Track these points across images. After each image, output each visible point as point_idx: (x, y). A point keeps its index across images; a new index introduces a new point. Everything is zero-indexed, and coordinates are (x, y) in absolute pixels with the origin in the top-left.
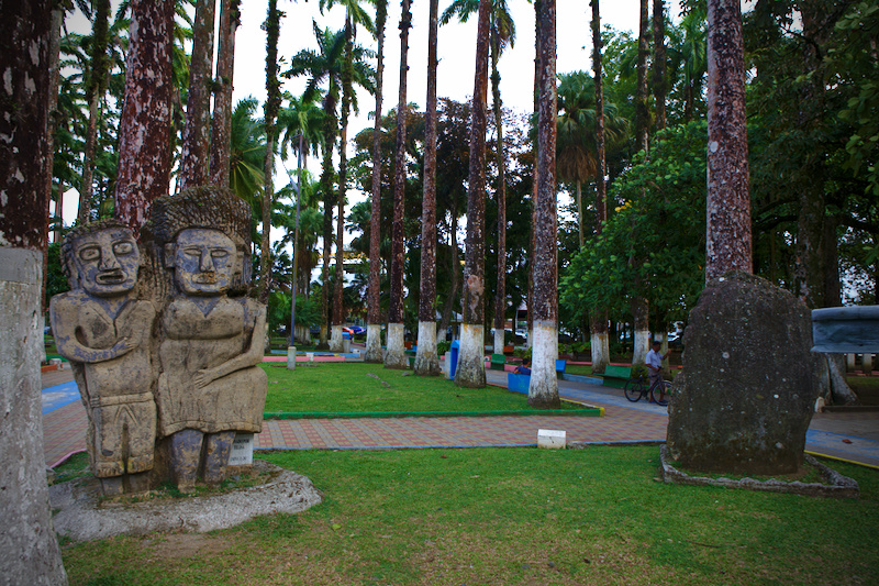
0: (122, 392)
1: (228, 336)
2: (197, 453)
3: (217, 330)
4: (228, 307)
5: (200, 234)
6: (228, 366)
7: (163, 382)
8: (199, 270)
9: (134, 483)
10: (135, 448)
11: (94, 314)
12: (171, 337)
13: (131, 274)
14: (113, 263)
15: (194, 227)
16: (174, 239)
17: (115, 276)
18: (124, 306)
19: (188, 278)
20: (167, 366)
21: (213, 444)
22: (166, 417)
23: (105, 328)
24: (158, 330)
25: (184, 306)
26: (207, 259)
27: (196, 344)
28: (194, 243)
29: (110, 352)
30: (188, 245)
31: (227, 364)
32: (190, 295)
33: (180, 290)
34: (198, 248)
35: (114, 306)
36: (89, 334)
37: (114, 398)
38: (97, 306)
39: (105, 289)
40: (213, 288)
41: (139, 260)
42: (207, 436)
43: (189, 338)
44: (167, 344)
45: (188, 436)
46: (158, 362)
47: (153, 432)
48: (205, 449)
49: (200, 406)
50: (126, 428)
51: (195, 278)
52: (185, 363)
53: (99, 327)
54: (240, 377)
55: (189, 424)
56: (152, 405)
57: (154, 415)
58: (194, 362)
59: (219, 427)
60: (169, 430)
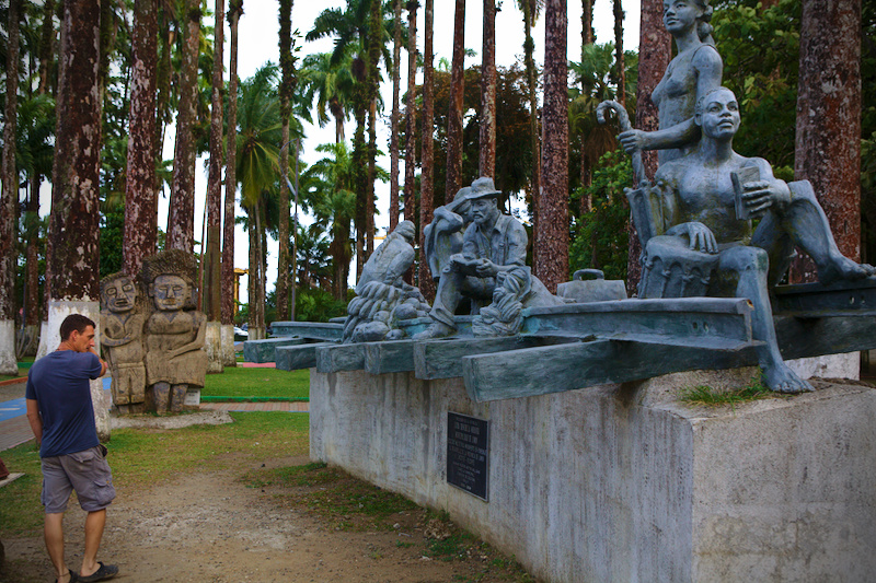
0: (128, 361)
1: (183, 333)
2: (167, 395)
3: (176, 329)
4: (183, 317)
5: (167, 278)
6: (183, 349)
7: (148, 357)
8: (166, 298)
9: (134, 408)
10: (135, 390)
11: (114, 322)
12: (152, 333)
13: (131, 301)
14: (123, 296)
15: (163, 275)
16: (153, 281)
17: (124, 302)
18: (128, 318)
19: (161, 302)
20: (151, 348)
21: (175, 391)
22: (150, 375)
23: (119, 328)
24: (146, 330)
25: (159, 317)
26: (171, 291)
27: (165, 337)
28: (164, 283)
29: (122, 341)
30: (161, 284)
31: (183, 348)
32: (162, 311)
33: (156, 308)
34: (166, 286)
35: (124, 318)
36: (112, 332)
37: (124, 365)
38: (115, 317)
39: (119, 309)
40: (174, 307)
41: (136, 293)
42: (172, 386)
43: (162, 334)
44: (150, 337)
45: (162, 385)
46: (146, 346)
47: (144, 382)
48: (171, 393)
49: (168, 370)
50: (130, 380)
51: (165, 302)
52: (160, 347)
53: (116, 328)
54: (190, 355)
55: (163, 379)
56: (143, 368)
57: (144, 373)
58: (165, 346)
59: (178, 381)
60: (152, 382)
